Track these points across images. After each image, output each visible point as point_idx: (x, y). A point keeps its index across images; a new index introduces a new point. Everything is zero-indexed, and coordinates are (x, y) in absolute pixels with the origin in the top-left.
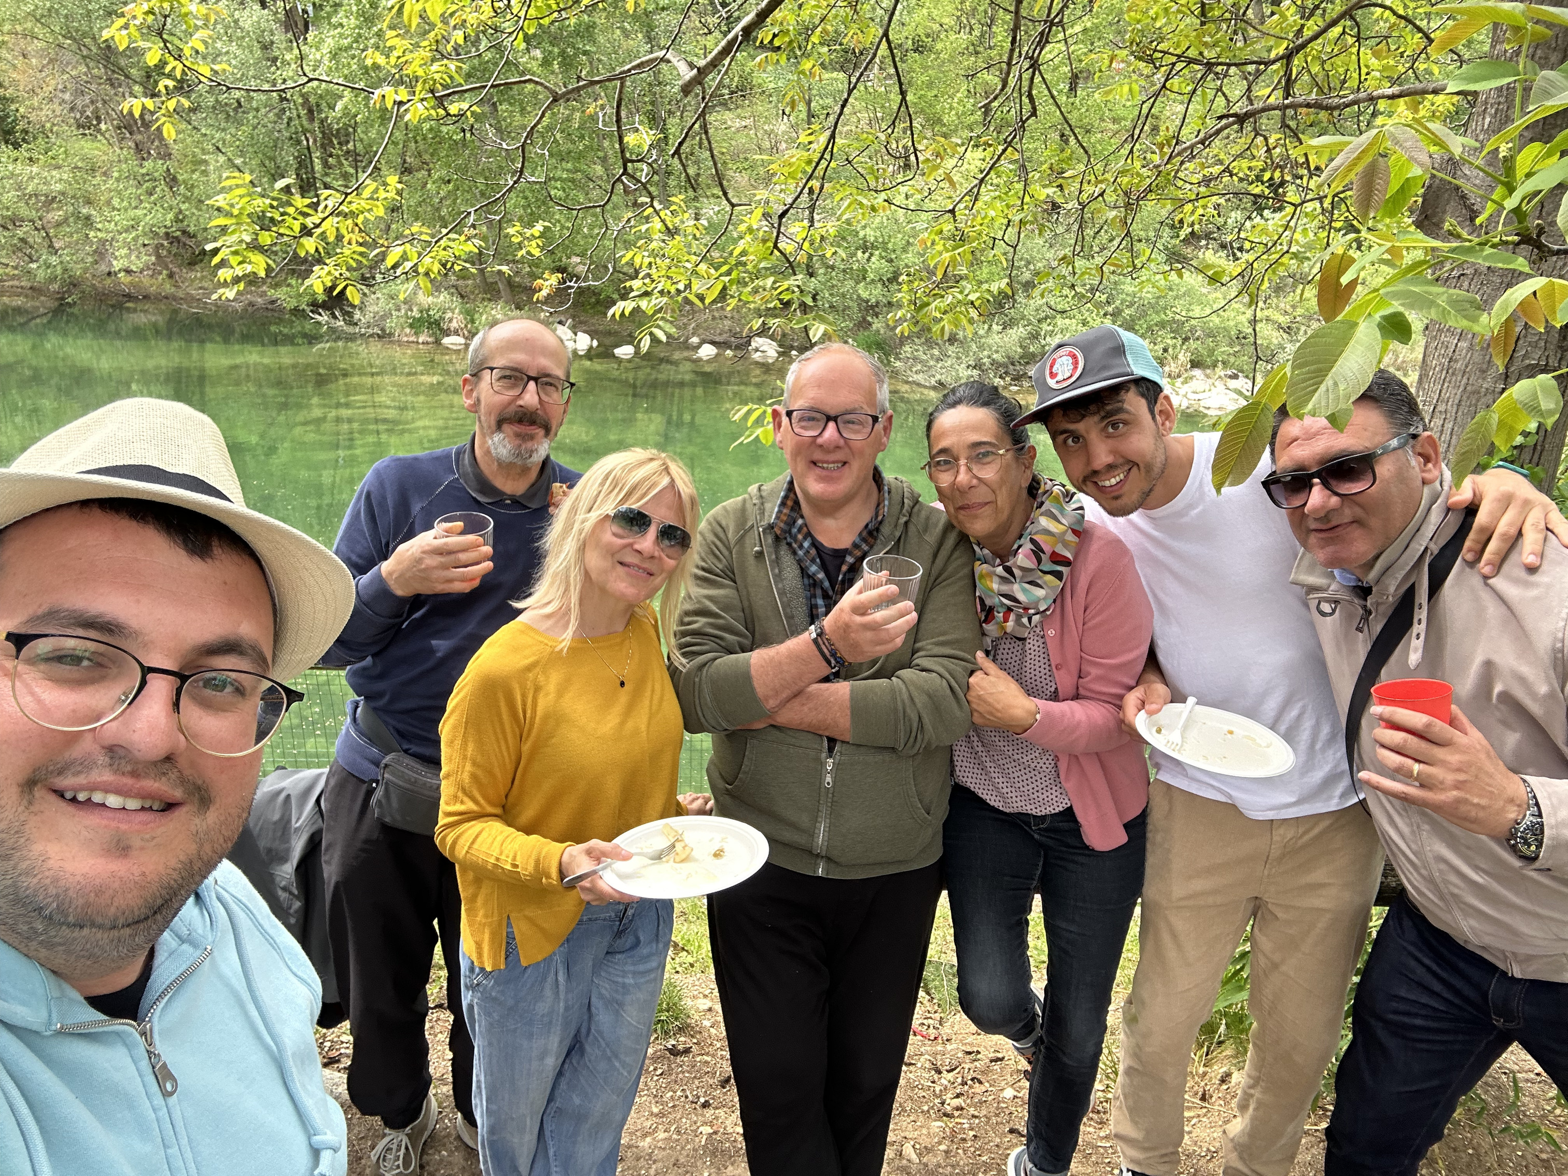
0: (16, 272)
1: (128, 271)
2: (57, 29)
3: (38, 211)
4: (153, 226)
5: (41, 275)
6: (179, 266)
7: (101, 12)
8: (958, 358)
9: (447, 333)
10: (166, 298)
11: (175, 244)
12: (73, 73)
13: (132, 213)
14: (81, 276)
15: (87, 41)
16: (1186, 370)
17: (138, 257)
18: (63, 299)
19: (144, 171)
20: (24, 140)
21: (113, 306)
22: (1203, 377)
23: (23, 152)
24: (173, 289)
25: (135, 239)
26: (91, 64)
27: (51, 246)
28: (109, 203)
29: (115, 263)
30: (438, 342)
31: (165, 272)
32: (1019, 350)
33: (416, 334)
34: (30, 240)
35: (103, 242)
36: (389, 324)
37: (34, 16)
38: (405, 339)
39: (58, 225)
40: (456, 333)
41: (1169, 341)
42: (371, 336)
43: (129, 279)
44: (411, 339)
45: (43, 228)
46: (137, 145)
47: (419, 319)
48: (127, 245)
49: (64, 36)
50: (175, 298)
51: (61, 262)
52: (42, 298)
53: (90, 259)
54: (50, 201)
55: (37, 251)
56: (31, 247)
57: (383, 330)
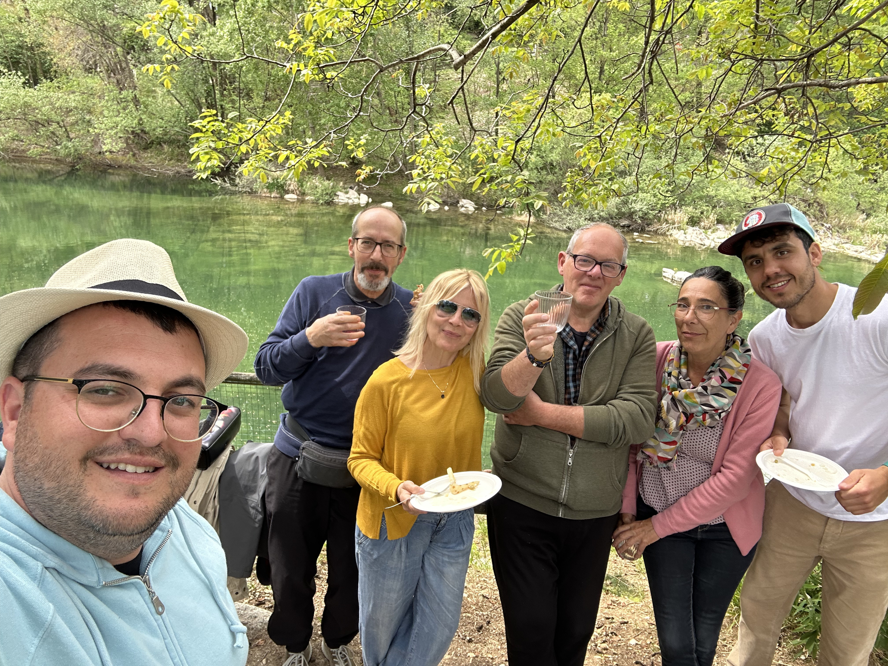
0: (48, 151)
1: (111, 152)
2: (77, 15)
3: (61, 116)
4: (125, 127)
5: (63, 152)
6: (138, 150)
7: (101, 6)
8: (580, 214)
9: (287, 192)
10: (131, 167)
11: (137, 137)
12: (84, 39)
13: (114, 119)
14: (84, 154)
15: (92, 22)
16: (714, 225)
17: (116, 144)
18: (74, 166)
19: (122, 96)
20: (55, 76)
21: (101, 171)
22: (724, 229)
23: (55, 83)
24: (135, 163)
25: (116, 133)
26: (94, 34)
27: (68, 136)
28: (101, 113)
29: (103, 147)
30: (282, 197)
31: (131, 153)
32: (616, 210)
33: (270, 192)
34: (57, 133)
35: (98, 135)
36: (255, 186)
37: (64, 8)
38: (264, 195)
39: (73, 124)
40: (293, 192)
41: (704, 208)
42: (245, 192)
43: (111, 156)
44: (268, 195)
45: (64, 126)
46: (118, 81)
47: (272, 184)
48: (111, 137)
49: (80, 19)
50: (135, 168)
51: (74, 146)
52: (62, 166)
53: (89, 145)
54: (69, 111)
55: (60, 139)
56: (57, 137)
57: (251, 189)
